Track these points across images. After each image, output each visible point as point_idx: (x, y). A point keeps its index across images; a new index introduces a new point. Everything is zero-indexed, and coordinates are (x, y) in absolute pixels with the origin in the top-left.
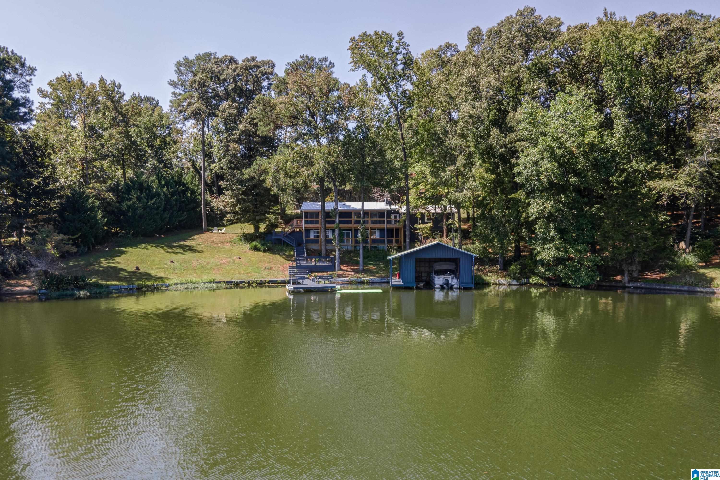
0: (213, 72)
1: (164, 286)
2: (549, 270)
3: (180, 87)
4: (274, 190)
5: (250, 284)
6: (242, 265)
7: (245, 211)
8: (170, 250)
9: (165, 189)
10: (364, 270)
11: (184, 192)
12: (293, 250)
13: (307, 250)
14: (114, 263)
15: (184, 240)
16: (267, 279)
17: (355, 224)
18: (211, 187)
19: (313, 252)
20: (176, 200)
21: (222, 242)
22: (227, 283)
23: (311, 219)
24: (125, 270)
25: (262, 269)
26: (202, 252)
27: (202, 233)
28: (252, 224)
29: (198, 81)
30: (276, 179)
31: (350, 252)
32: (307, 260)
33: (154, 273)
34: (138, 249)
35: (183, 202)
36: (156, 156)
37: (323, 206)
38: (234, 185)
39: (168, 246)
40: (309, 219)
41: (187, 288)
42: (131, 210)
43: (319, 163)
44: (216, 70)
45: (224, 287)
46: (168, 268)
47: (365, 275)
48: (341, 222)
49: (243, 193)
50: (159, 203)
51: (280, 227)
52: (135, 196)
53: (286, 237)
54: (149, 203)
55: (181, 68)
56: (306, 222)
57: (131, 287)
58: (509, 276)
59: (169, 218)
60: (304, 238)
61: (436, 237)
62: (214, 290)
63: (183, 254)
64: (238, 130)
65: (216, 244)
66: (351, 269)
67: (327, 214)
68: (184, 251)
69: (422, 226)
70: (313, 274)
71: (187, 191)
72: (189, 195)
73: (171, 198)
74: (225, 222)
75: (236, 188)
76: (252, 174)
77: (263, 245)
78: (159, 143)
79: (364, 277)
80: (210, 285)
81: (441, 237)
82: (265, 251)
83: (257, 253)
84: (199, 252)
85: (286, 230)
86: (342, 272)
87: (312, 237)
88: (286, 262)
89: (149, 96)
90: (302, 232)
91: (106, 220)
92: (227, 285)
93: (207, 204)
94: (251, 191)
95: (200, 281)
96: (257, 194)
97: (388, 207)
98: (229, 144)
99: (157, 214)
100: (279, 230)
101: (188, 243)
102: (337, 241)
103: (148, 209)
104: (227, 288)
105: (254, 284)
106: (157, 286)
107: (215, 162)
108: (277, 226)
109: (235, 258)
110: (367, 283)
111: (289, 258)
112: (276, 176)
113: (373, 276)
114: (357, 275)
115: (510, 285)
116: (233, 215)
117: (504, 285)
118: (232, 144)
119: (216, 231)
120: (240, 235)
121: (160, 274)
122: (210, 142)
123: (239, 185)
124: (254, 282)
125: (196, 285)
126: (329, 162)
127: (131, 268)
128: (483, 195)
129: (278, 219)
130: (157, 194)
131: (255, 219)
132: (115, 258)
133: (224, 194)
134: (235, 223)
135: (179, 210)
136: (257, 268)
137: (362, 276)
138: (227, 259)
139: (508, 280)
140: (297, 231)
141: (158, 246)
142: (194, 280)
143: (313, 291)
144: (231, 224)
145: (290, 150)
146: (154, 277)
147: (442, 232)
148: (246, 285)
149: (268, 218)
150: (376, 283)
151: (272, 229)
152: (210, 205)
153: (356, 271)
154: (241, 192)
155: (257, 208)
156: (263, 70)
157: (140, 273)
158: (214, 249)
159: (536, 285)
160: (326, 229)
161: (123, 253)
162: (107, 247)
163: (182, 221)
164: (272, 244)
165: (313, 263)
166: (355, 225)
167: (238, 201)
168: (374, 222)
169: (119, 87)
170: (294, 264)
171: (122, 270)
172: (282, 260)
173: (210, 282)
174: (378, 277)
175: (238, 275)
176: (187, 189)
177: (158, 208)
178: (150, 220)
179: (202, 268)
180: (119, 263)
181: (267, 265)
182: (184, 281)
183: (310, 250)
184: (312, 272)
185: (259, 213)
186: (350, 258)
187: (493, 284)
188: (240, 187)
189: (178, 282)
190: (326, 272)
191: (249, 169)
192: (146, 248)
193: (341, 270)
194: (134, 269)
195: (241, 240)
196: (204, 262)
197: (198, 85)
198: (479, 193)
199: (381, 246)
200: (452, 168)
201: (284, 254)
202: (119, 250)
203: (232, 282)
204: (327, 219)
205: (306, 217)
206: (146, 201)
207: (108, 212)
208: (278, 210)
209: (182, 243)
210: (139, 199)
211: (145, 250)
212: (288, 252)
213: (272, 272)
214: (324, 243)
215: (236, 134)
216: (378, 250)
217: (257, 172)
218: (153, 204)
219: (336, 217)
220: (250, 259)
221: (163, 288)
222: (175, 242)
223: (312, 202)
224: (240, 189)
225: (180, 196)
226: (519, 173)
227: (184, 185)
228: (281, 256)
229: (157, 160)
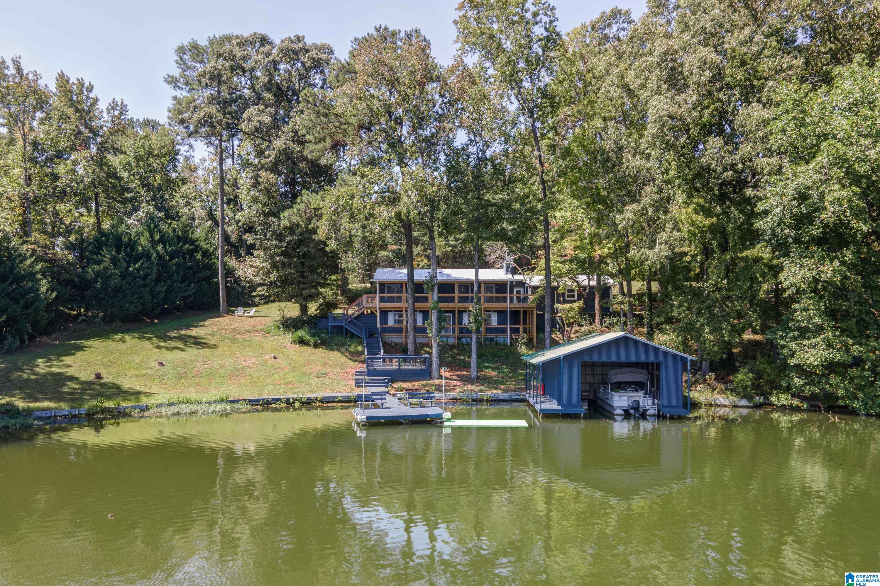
0: (233, 58)
1: (137, 410)
2: (812, 383)
3: (184, 87)
4: (332, 245)
5: (289, 403)
6: (278, 370)
7: (285, 281)
8: (163, 344)
9: (160, 248)
10: (478, 378)
11: (192, 253)
12: (362, 344)
13: (384, 344)
14: (59, 367)
15: (188, 327)
16: (320, 395)
17: (460, 302)
18: (237, 247)
19: (392, 347)
20: (178, 265)
21: (248, 331)
22: (251, 402)
23: (389, 295)
24: (77, 379)
25: (312, 377)
26: (215, 346)
27: (220, 316)
28: (296, 302)
29: (210, 72)
30: (335, 226)
31: (452, 347)
32: (384, 362)
33: (126, 384)
34: (109, 342)
35: (190, 268)
36: (153, 200)
37: (411, 274)
38: (268, 240)
39: (159, 338)
40: (386, 295)
41: (178, 414)
42: (99, 279)
43: (409, 196)
44: (239, 54)
45: (244, 410)
46: (152, 375)
47: (482, 388)
48: (441, 300)
49: (283, 254)
50: (148, 268)
51: (340, 308)
52: (109, 256)
53: (350, 322)
54: (131, 269)
55: (185, 57)
56: (382, 300)
57: (75, 412)
58: (732, 390)
59: (166, 292)
60: (379, 325)
61: (584, 323)
62: (227, 415)
63: (182, 350)
64: (274, 149)
65: (239, 333)
66: (457, 375)
67: (419, 287)
68: (185, 345)
69: (567, 306)
70: (396, 385)
71: (197, 252)
72: (199, 257)
73: (170, 260)
74: (257, 300)
75: (271, 245)
76: (295, 219)
77: (313, 335)
78: (159, 181)
79: (481, 391)
80: (218, 408)
81: (591, 324)
82: (316, 346)
83: (304, 348)
84: (209, 347)
85: (350, 312)
86: (443, 381)
87: (391, 322)
88: (351, 363)
89: (150, 118)
90: (376, 316)
91: (54, 295)
92: (249, 407)
93: (229, 272)
94: (294, 249)
95: (204, 400)
96: (305, 255)
97: (509, 277)
98: (260, 173)
99: (145, 286)
100: (338, 312)
101: (194, 332)
102: (434, 330)
103: (129, 279)
104: (249, 412)
105: (297, 404)
106: (125, 408)
107: (242, 209)
108: (335, 306)
109: (269, 356)
110: (487, 401)
111: (355, 356)
112: (334, 221)
113: (496, 388)
114: (469, 387)
115: (735, 406)
116: (266, 288)
117: (725, 406)
118: (263, 173)
119: (241, 314)
120: (277, 319)
121: (137, 386)
122: (236, 180)
123: (276, 239)
124: (296, 400)
125: (195, 407)
126: (426, 194)
127: (87, 376)
128: (692, 253)
129: (337, 295)
130: (146, 255)
131: (301, 295)
132: (64, 358)
133: (252, 254)
134: (272, 301)
135: (183, 281)
136: (304, 374)
137: (477, 389)
138: (255, 360)
139: (732, 399)
140: (367, 314)
141: (144, 338)
142: (193, 397)
143: (401, 424)
144: (267, 303)
145: (358, 178)
146: (125, 392)
147: (593, 316)
148: (283, 405)
149: (321, 294)
150: (503, 401)
151: (329, 310)
152: (234, 275)
153: (467, 380)
154: (279, 251)
155: (304, 277)
156: (315, 55)
157: (102, 385)
158: (234, 341)
159: (783, 409)
160: (415, 311)
161: (81, 348)
162: (56, 339)
163: (188, 297)
164: (327, 333)
165: (395, 366)
166: (460, 305)
167: (275, 265)
168: (489, 300)
169: (90, 89)
170: (364, 368)
171: (72, 378)
172: (344, 360)
173: (221, 401)
174: (505, 391)
175: (271, 387)
176: (197, 248)
177: (147, 275)
178: (132, 295)
179: (211, 374)
180: (68, 366)
181: (319, 368)
182: (175, 400)
183: (388, 344)
184: (393, 381)
185: (307, 285)
186: (453, 357)
187: (705, 405)
188: (277, 242)
189: (165, 401)
190: (416, 381)
191: (290, 211)
192: (122, 340)
193: (440, 377)
194: (92, 378)
195: (279, 328)
196: (215, 365)
197: (209, 79)
198: (686, 249)
199: (500, 338)
200: (634, 206)
201: (347, 350)
202: (76, 344)
203: (259, 400)
204: (417, 295)
205: (382, 291)
206: (125, 265)
207: (59, 282)
208: (338, 280)
209: (183, 332)
210: (114, 261)
211: (120, 345)
212: (353, 346)
213: (327, 381)
214: (412, 332)
215: (270, 155)
216: (497, 344)
217: (303, 215)
218: (138, 270)
219: (433, 290)
220: (292, 359)
221: (135, 413)
222: (173, 330)
223: (390, 269)
224: (276, 246)
225: (184, 259)
226: (766, 213)
227: (192, 242)
228: (343, 353)
229: (155, 206)
